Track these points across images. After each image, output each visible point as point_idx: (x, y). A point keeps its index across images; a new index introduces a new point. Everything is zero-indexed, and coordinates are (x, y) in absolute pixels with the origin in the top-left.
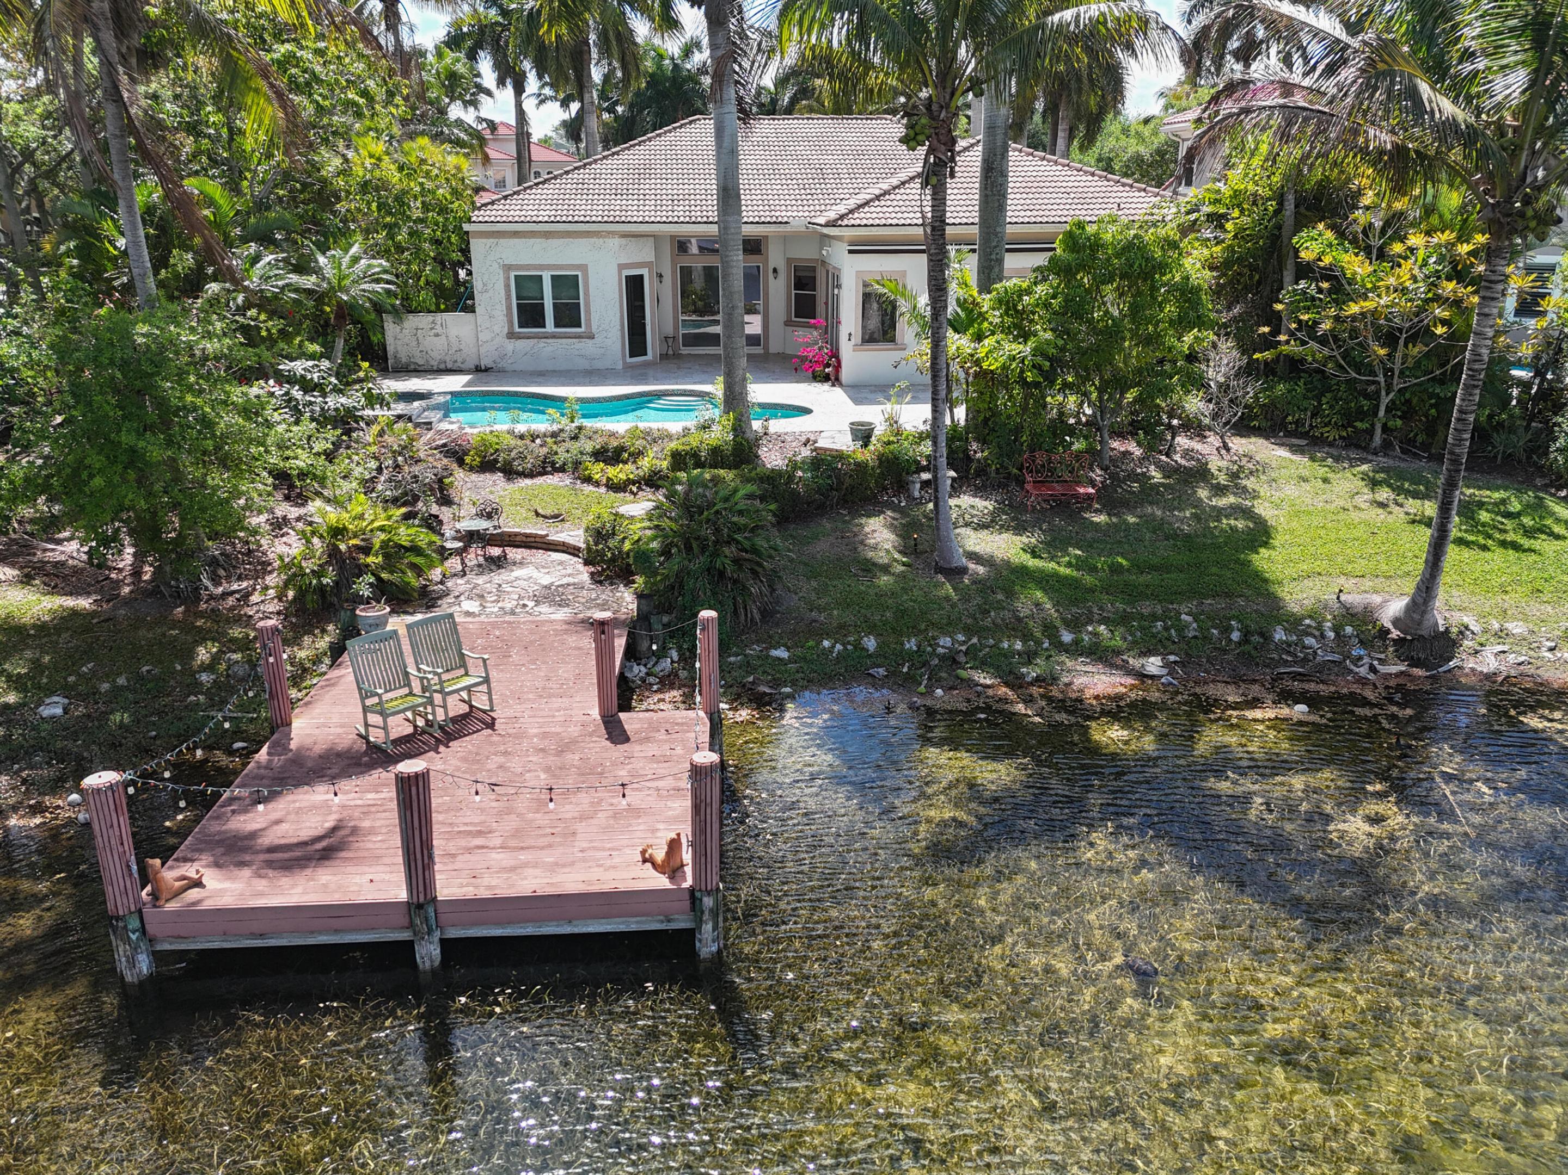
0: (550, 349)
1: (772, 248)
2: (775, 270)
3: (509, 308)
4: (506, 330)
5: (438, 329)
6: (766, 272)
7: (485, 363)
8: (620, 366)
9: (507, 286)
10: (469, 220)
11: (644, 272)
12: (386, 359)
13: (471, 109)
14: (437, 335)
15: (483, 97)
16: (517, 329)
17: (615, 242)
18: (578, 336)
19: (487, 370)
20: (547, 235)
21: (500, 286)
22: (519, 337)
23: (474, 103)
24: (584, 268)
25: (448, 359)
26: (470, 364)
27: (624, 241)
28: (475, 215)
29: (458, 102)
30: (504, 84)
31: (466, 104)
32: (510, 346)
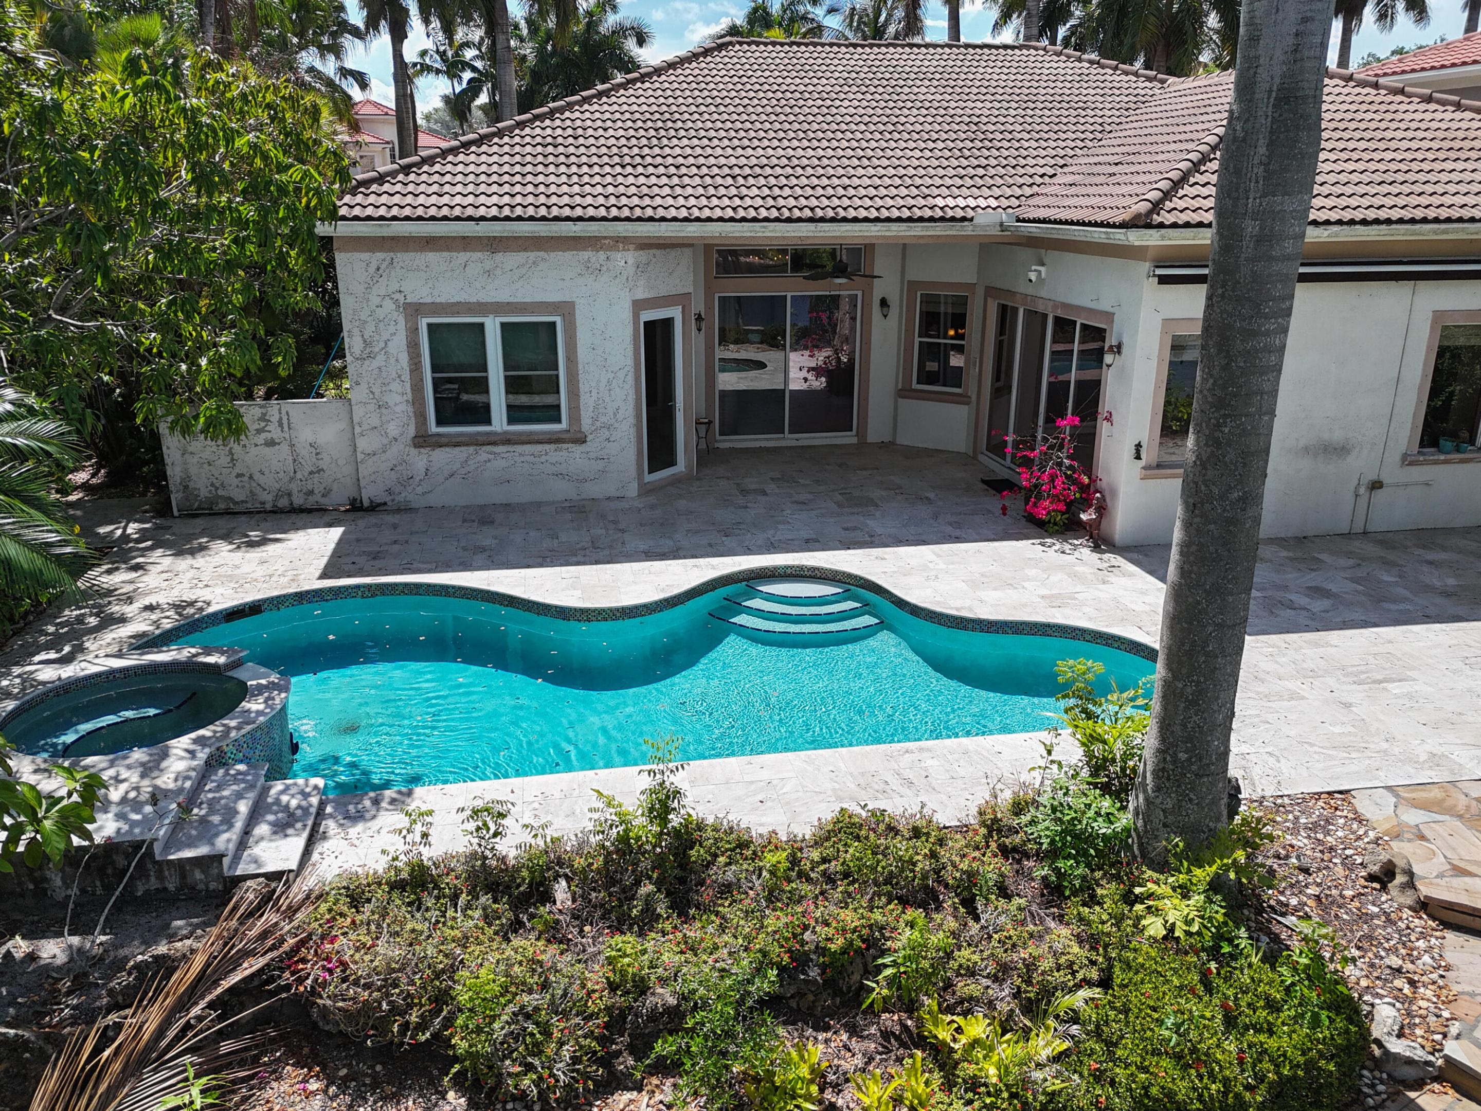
0: (500, 463)
1: (882, 265)
2: (884, 303)
3: (417, 388)
4: (412, 431)
5: (274, 432)
6: (867, 305)
7: (369, 494)
8: (633, 490)
9: (413, 346)
10: (333, 215)
11: (675, 313)
12: (164, 491)
13: (331, 58)
14: (271, 443)
15: (347, 41)
16: (433, 428)
17: (625, 260)
18: (555, 440)
19: (374, 508)
20: (494, 244)
21: (399, 344)
22: (438, 443)
23: (336, 50)
24: (567, 309)
25: (294, 487)
26: (340, 497)
27: (643, 256)
28: (347, 205)
29: (313, 50)
30: (376, 28)
31: (324, 50)
32: (420, 460)
